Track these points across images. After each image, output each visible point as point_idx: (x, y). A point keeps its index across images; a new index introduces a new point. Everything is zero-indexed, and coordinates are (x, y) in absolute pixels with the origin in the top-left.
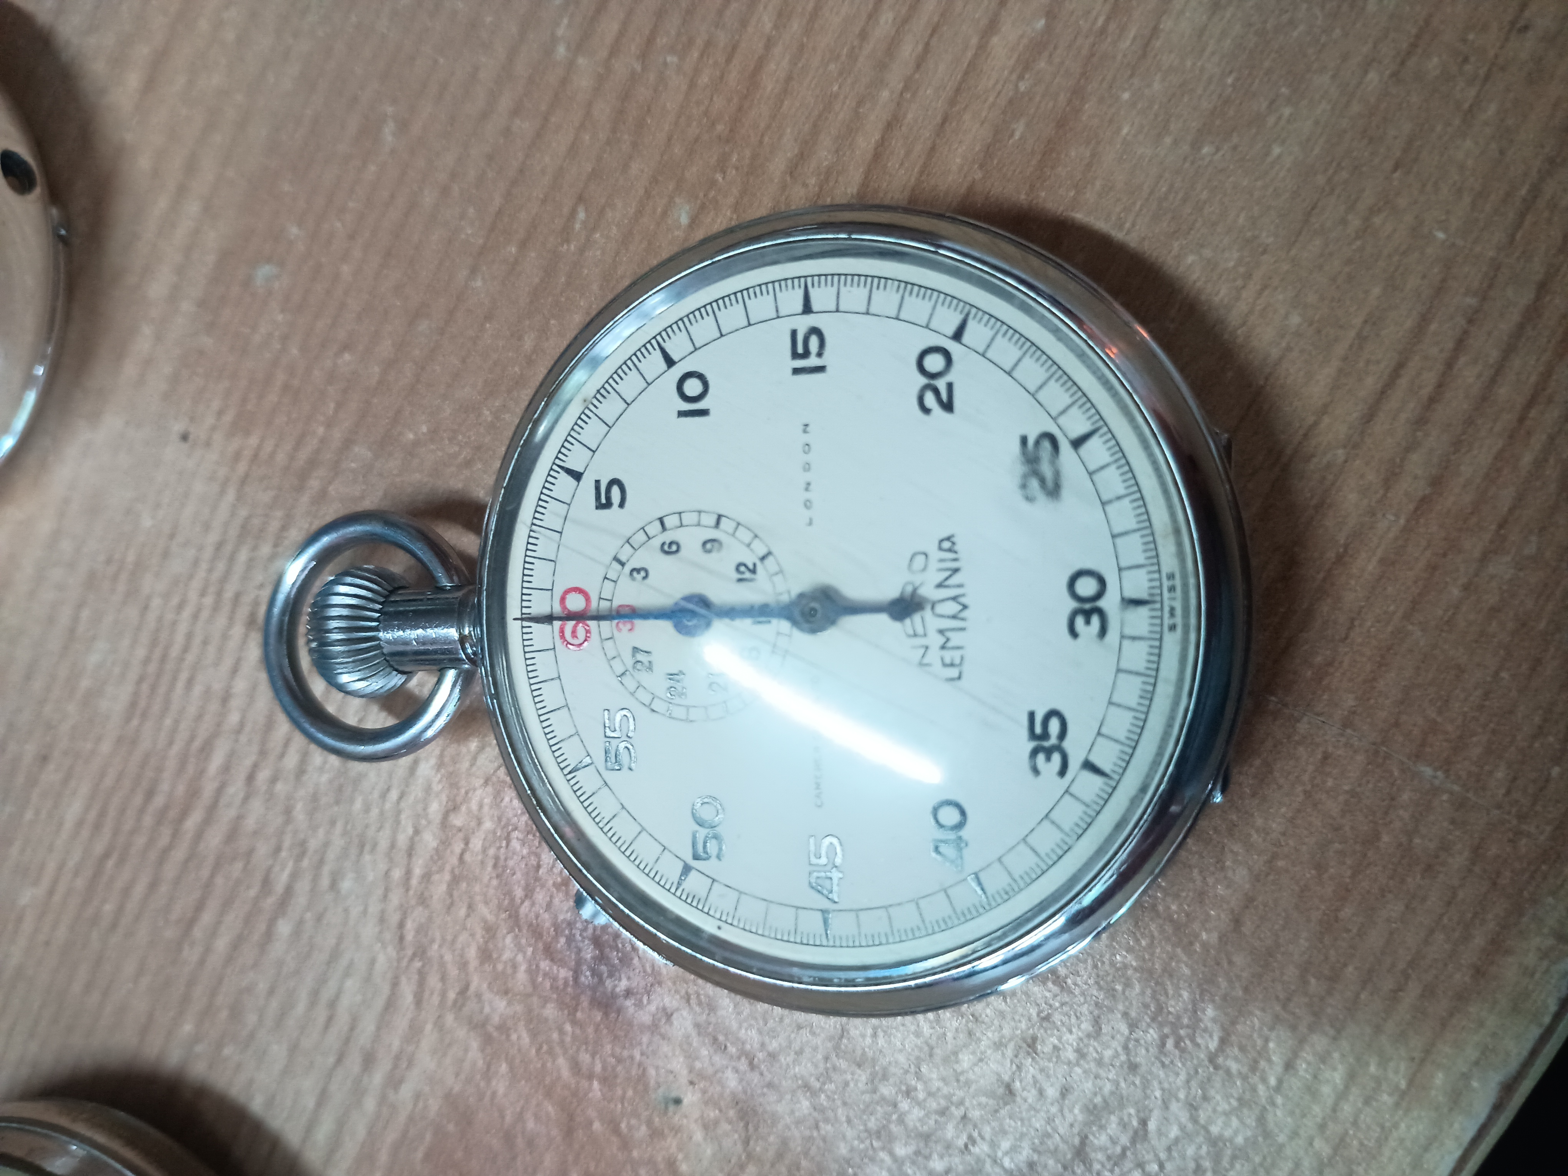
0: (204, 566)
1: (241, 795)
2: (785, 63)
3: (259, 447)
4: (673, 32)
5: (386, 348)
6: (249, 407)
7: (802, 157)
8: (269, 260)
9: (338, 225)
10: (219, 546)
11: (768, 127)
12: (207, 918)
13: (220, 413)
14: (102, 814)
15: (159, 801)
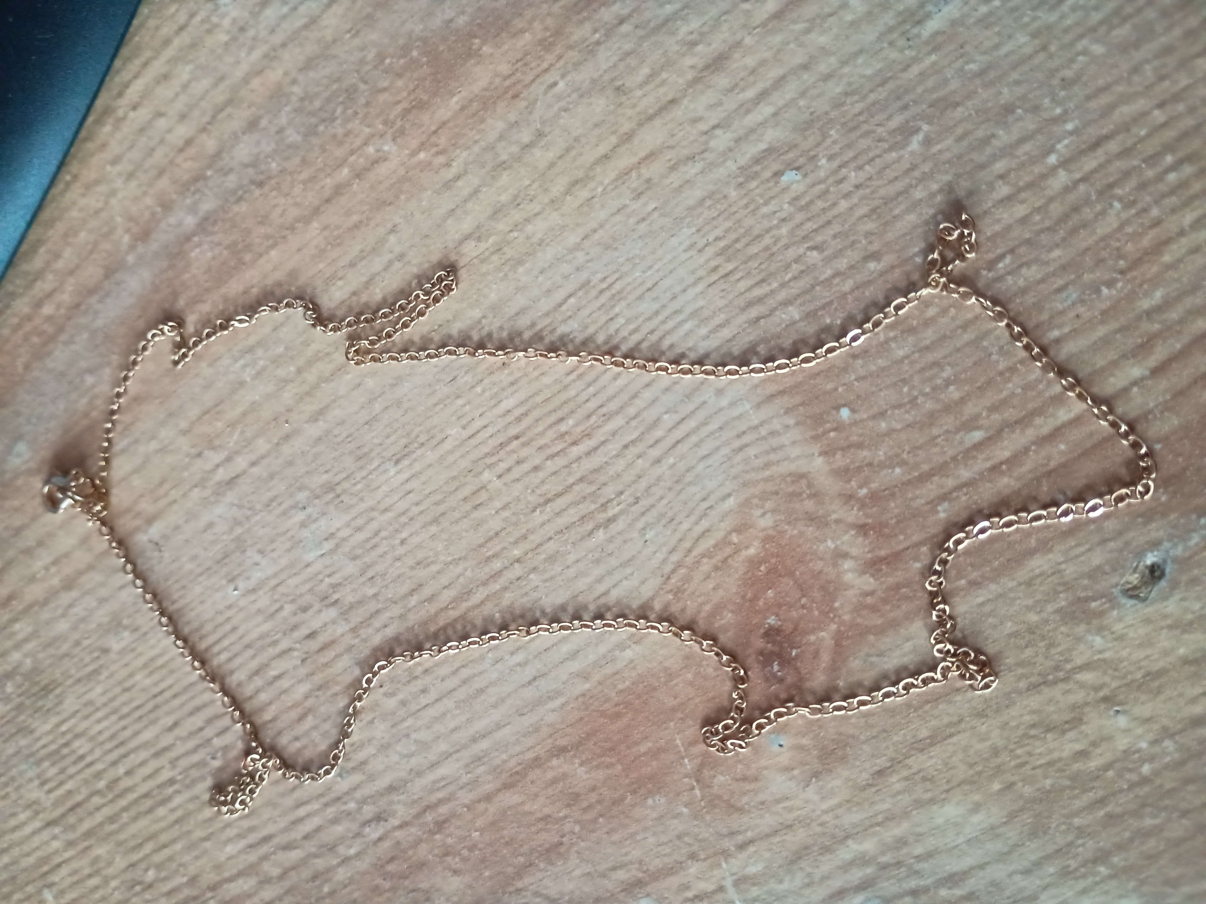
0: (660, 318)
1: (614, 453)
2: (1183, 251)
3: (731, 272)
4: (1127, 190)
5: (842, 264)
6: (738, 246)
7: (1159, 309)
8: (797, 169)
9: (853, 174)
10: (676, 312)
11: (1151, 280)
12: (560, 503)
13: (717, 239)
14: (525, 414)
15: (563, 428)
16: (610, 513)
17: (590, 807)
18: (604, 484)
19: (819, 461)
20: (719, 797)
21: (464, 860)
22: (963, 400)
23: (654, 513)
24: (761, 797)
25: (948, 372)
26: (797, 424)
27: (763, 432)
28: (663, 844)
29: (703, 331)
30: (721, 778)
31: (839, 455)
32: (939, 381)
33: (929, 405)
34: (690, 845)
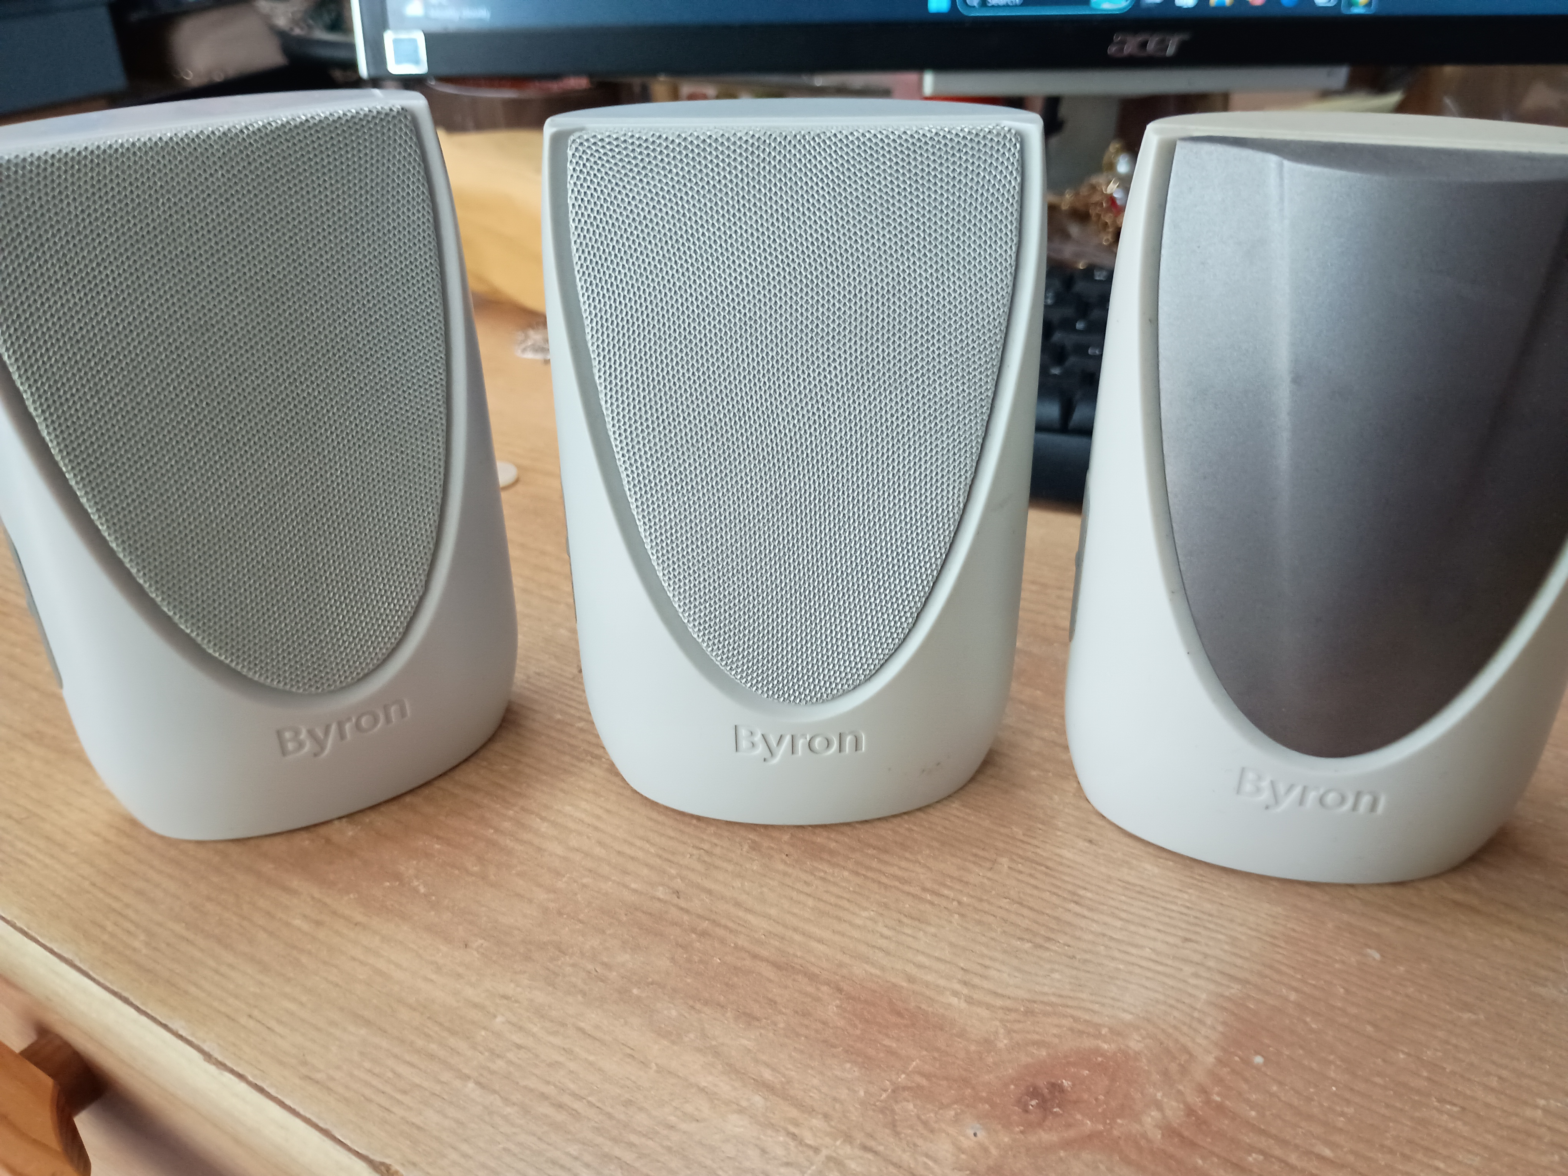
16: (1047, 945)
17: (807, 1027)
18: (1066, 934)
19: (1210, 1059)
20: (893, 1111)
21: (689, 960)
22: (1341, 1130)
23: (1074, 972)
24: (920, 1142)
25: (1350, 1110)
26: (1222, 1033)
27: (1196, 1014)
28: (820, 1091)
29: (1226, 947)
30: (911, 1106)
31: (1226, 1070)
32: (1338, 1108)
33: (1316, 1111)
34: (834, 1109)
